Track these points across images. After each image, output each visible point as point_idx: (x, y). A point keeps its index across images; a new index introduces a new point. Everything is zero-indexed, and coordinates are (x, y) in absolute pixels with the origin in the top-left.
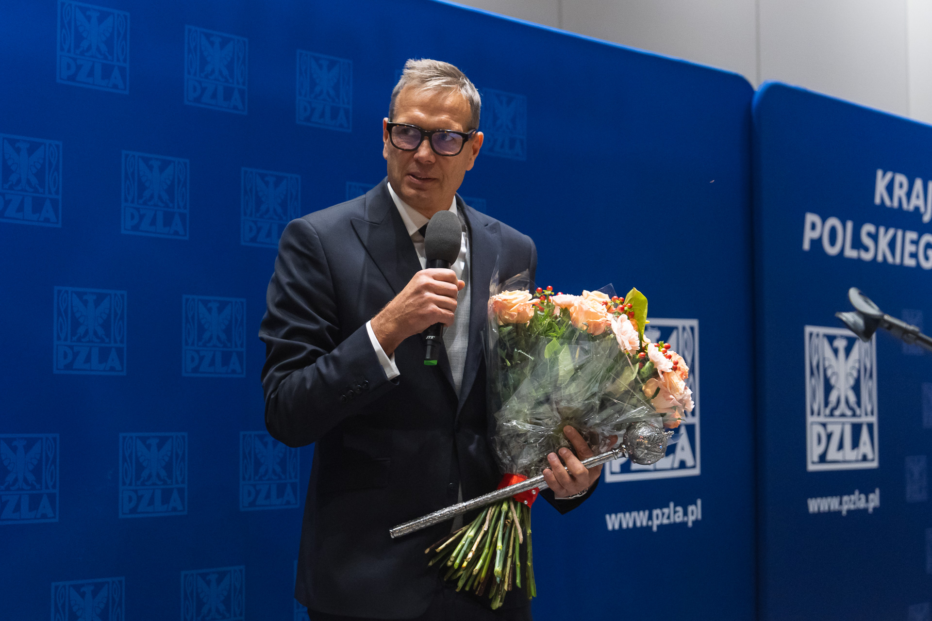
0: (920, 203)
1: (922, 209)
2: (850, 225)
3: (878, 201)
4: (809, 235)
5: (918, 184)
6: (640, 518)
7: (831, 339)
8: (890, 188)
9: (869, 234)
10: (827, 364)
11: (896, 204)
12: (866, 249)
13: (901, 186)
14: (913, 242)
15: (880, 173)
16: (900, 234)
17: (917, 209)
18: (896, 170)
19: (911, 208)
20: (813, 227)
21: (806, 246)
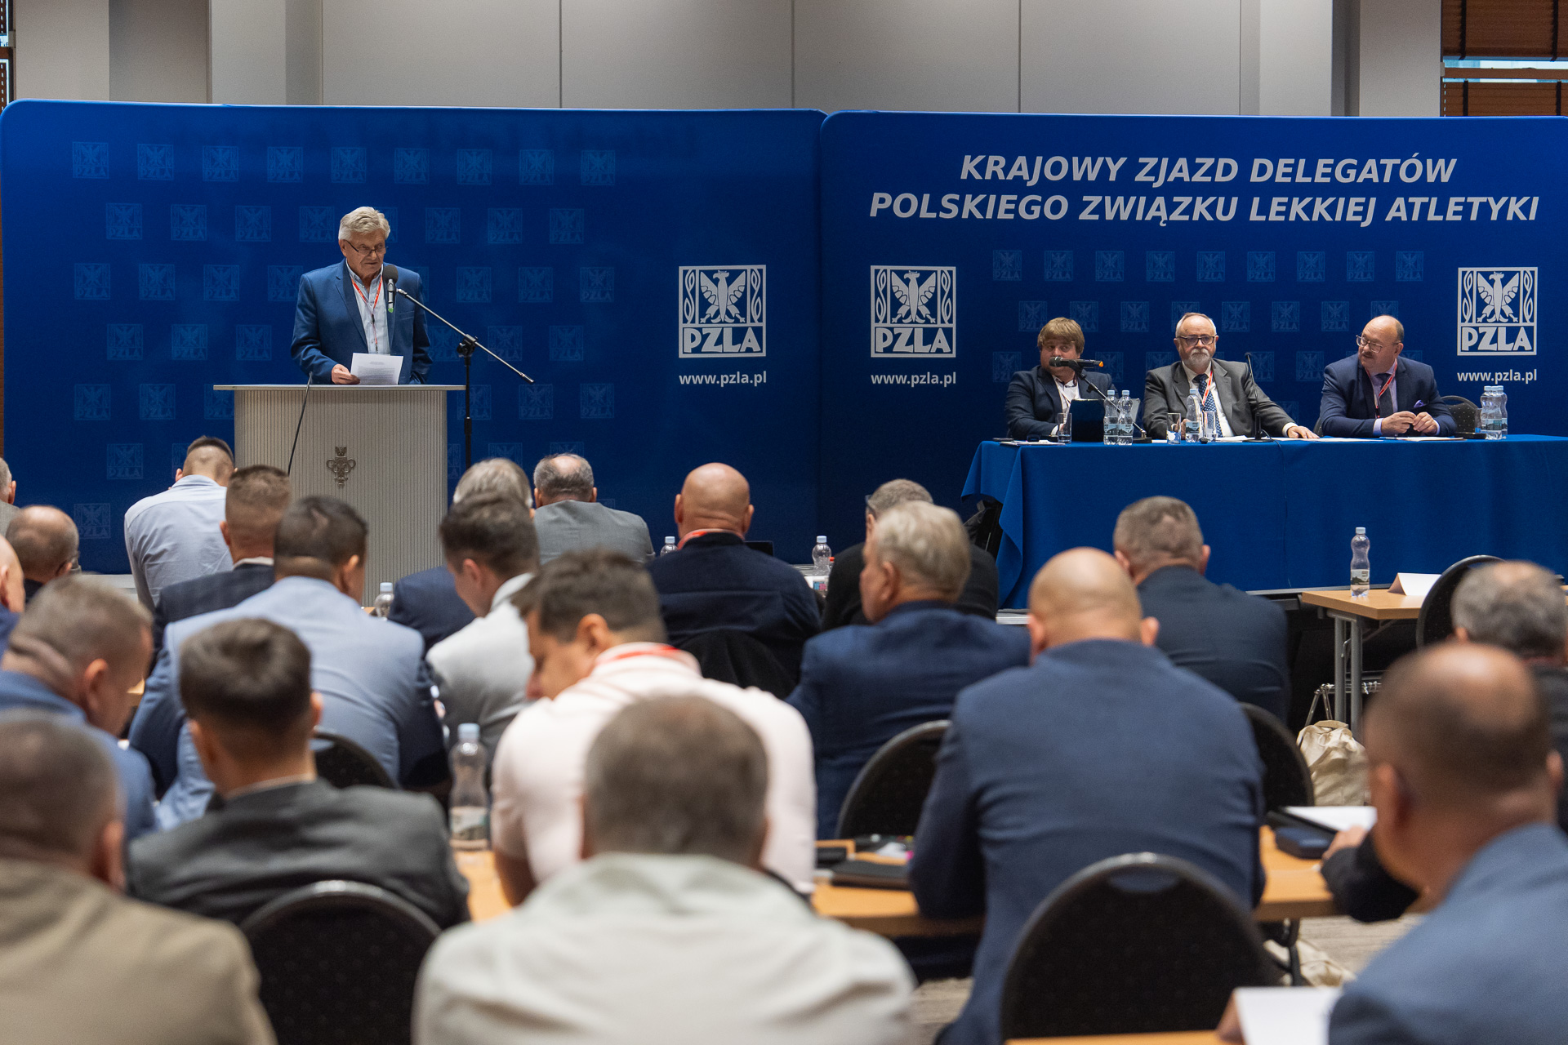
0: (1025, 174)
1: (1026, 177)
2: (926, 197)
3: (964, 176)
4: (875, 207)
5: (1022, 160)
6: (711, 379)
7: (900, 274)
8: (981, 168)
9: (950, 201)
10: (895, 289)
11: (988, 176)
12: (949, 211)
13: (996, 163)
14: (1009, 202)
15: (967, 158)
16: (993, 198)
17: (1018, 179)
18: (988, 153)
19: (1010, 177)
20: (882, 201)
21: (873, 213)
